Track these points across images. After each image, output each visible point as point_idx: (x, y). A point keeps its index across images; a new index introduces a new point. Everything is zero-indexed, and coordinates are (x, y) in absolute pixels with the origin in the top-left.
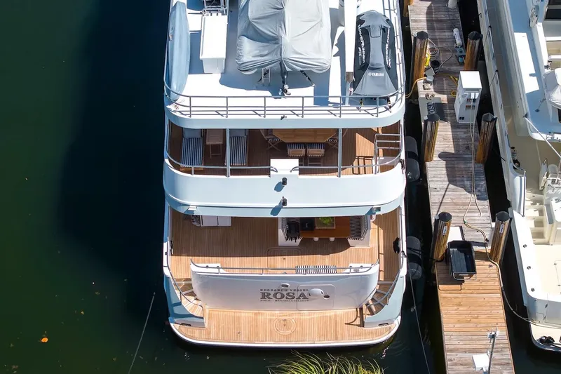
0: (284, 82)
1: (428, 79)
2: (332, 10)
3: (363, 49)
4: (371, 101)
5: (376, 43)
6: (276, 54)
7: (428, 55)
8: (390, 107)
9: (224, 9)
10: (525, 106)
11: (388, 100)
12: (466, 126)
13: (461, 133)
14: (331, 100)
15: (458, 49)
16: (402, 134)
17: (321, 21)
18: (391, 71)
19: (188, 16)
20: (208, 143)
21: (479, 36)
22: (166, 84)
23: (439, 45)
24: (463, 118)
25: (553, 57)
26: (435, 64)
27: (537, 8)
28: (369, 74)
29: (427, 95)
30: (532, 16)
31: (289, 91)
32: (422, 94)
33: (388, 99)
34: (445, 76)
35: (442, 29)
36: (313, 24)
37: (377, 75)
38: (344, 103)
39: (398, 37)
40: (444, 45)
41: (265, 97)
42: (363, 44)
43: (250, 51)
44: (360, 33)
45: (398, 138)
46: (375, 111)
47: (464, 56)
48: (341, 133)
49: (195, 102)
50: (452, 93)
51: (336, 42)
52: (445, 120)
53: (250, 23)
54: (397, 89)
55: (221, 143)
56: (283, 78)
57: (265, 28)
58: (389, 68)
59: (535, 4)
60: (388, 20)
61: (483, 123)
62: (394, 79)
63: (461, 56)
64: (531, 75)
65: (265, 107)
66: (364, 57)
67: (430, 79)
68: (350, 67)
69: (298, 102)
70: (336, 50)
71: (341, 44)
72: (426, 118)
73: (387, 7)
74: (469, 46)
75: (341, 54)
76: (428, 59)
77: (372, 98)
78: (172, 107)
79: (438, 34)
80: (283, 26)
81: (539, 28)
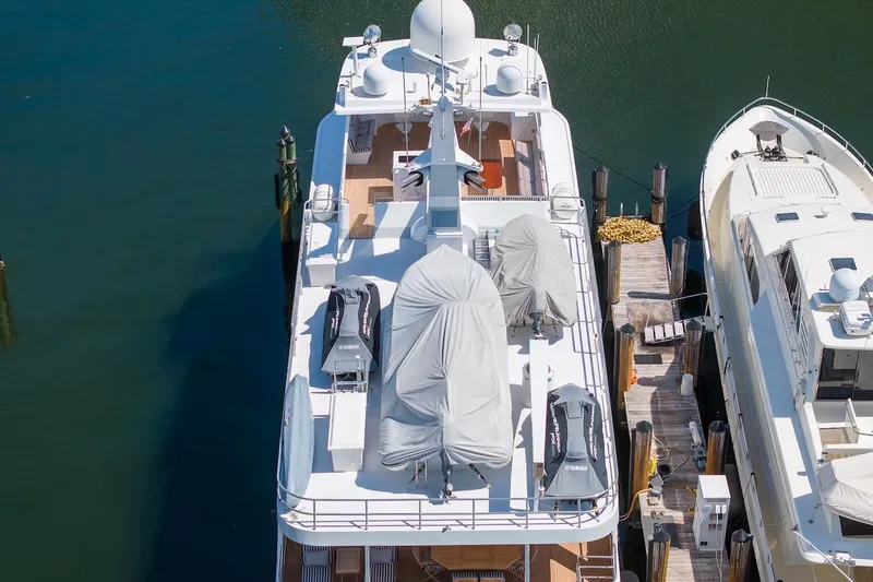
0: (446, 481)
1: (654, 491)
2: (513, 387)
3: (558, 435)
4: (570, 504)
5: (575, 426)
6: (435, 441)
7: (654, 459)
8: (597, 514)
9: (362, 383)
10: (793, 516)
11: (594, 505)
12: (710, 555)
13: (704, 565)
14: (513, 504)
15: (695, 450)
16: (616, 557)
17: (498, 396)
18: (598, 463)
19: (311, 396)
20: (338, 572)
21: (724, 427)
22: (280, 484)
23: (669, 446)
24: (706, 544)
25: (830, 446)
26: (664, 469)
27: (804, 382)
28: (566, 467)
29: (653, 513)
30: (798, 394)
31: (454, 494)
32: (646, 512)
33: (593, 502)
34: (678, 485)
35: (671, 424)
36: (485, 400)
37: (577, 468)
38: (532, 509)
39: (607, 422)
40: (676, 445)
41: (419, 500)
42: (557, 429)
43: (398, 437)
44: (553, 414)
45: (610, 562)
46: (576, 520)
47: (705, 458)
48: (527, 551)
49: (321, 507)
50: (690, 510)
51: (519, 429)
52: (680, 547)
53: (398, 400)
54: (606, 487)
55: (357, 571)
56: (446, 475)
57: (419, 406)
58: (594, 460)
59: (801, 377)
60: (591, 395)
61: (733, 543)
62: (602, 475)
63: (700, 459)
64: (800, 474)
65: (420, 514)
66: (559, 446)
67: (657, 490)
68: (539, 457)
69: (467, 507)
70: (519, 439)
71: (527, 431)
72: (651, 538)
73: (590, 382)
74: (711, 441)
75: (527, 444)
76: (655, 462)
77: (570, 501)
78: (287, 517)
79: (666, 430)
80: (444, 401)
81: (808, 410)
